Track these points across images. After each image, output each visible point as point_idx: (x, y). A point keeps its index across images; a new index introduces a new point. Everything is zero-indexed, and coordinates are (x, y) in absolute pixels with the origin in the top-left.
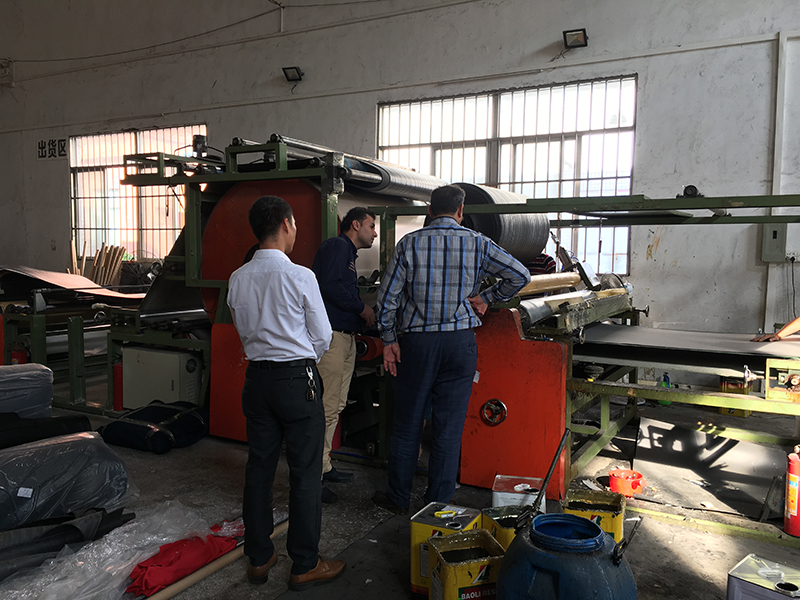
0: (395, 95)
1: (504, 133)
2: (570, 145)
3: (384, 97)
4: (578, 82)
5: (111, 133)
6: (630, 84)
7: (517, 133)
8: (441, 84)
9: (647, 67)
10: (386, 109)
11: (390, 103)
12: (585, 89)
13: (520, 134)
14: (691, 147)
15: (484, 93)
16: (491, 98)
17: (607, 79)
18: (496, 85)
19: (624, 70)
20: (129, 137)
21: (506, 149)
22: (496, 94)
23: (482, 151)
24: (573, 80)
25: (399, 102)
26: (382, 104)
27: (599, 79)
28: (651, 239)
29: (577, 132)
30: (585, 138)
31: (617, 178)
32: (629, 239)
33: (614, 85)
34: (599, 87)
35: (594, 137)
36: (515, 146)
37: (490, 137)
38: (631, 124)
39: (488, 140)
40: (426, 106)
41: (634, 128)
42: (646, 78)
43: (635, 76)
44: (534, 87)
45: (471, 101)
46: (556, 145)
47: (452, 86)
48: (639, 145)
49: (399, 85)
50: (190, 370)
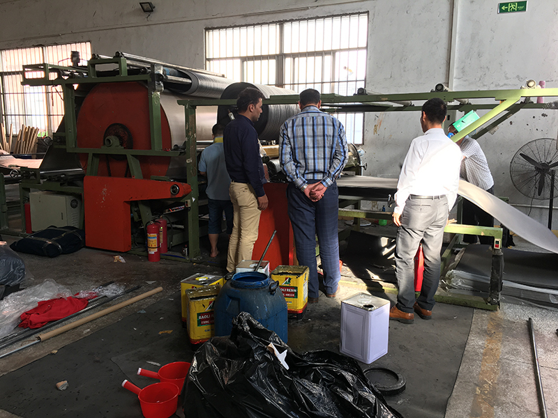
0: (216, 23)
1: (286, 51)
2: (328, 58)
3: (209, 24)
4: (333, 16)
5: (26, 48)
6: (364, 18)
7: (295, 51)
8: (245, 16)
9: (374, 7)
10: (211, 32)
11: (213, 29)
12: (337, 20)
13: (297, 51)
14: (401, 61)
15: (273, 22)
16: (278, 26)
17: (350, 14)
18: (281, 17)
19: (361, 9)
20: (38, 50)
21: (288, 61)
22: (281, 23)
23: (273, 62)
24: (329, 15)
25: (219, 28)
26: (208, 29)
27: (346, 15)
28: (377, 121)
29: (332, 50)
30: (337, 54)
31: (356, 81)
32: (364, 121)
33: (354, 19)
34: (345, 19)
35: (342, 53)
36: (294, 59)
37: (278, 53)
38: (365, 46)
39: (277, 55)
40: (237, 30)
41: (367, 48)
42: (374, 15)
43: (368, 12)
44: (304, 19)
45: (265, 28)
46: (319, 58)
47: (253, 17)
48: (370, 59)
49: (218, 16)
50: (73, 207)
